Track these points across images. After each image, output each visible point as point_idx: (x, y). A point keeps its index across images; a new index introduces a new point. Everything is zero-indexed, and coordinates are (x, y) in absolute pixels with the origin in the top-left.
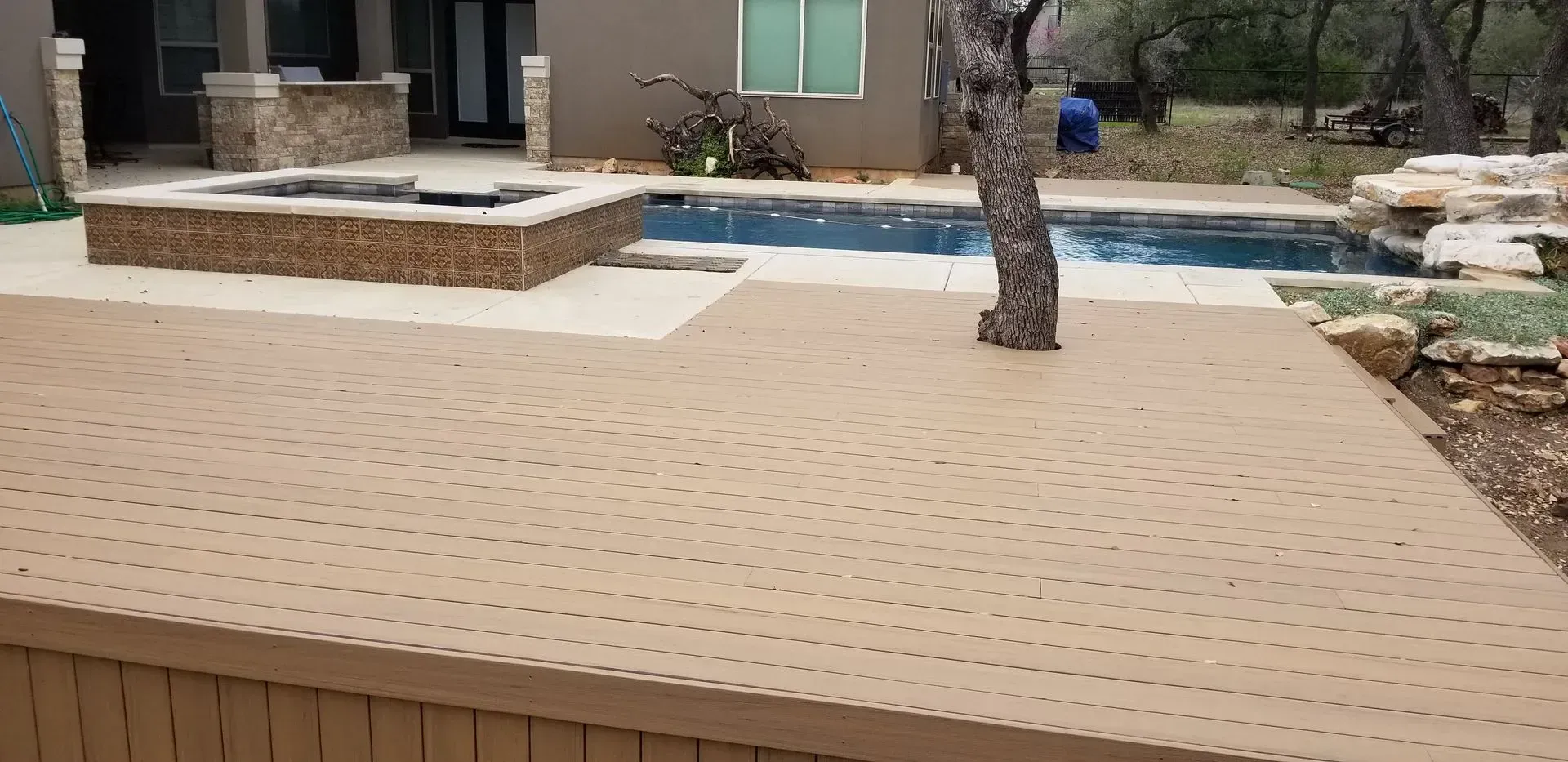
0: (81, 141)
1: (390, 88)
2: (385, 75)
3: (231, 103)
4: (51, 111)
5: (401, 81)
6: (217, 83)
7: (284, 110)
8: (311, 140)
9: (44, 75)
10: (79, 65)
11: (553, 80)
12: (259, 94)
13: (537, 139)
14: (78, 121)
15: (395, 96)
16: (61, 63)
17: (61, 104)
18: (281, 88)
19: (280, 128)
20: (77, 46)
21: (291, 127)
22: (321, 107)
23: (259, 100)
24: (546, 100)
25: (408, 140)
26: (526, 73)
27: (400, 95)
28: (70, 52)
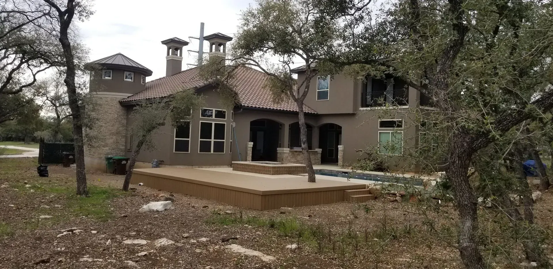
0: (251, 158)
1: (316, 151)
2: (316, 149)
3: (281, 153)
4: (247, 153)
5: (320, 150)
6: (279, 150)
7: (290, 155)
8: (296, 161)
9: (246, 148)
10: (252, 146)
11: (344, 151)
12: (285, 152)
13: (340, 162)
14: (251, 155)
15: (318, 153)
16: (249, 146)
17: (248, 152)
18: (290, 151)
19: (289, 158)
20: (252, 143)
21: (291, 158)
22: (299, 155)
23: (285, 153)
24: (342, 154)
25: (320, 162)
26: (339, 149)
27: (319, 153)
28: (251, 144)
